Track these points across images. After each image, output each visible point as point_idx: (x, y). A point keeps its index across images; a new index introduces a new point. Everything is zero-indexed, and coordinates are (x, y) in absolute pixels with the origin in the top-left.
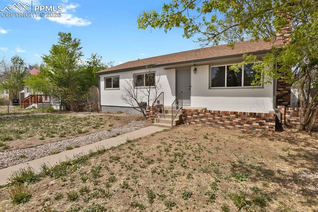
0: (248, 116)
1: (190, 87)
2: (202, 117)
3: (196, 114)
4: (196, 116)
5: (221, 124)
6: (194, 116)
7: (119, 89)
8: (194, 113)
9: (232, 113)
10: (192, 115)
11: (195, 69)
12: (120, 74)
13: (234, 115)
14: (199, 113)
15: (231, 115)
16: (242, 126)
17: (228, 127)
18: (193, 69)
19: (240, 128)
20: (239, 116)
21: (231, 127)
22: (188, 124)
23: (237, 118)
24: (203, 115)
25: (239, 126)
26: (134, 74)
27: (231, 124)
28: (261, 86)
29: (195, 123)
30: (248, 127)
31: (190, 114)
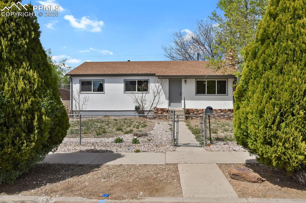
0: (227, 111)
1: (180, 93)
2: (201, 113)
3: (196, 112)
4: (196, 113)
5: (213, 117)
6: (195, 113)
7: (104, 93)
8: (195, 111)
9: (219, 110)
10: (193, 113)
11: (185, 81)
12: (106, 79)
13: (220, 111)
14: (199, 111)
15: (218, 111)
16: (224, 117)
17: (217, 118)
18: (183, 80)
19: (224, 118)
20: (223, 111)
21: (219, 118)
22: (190, 119)
23: (222, 112)
24: (201, 112)
25: (223, 117)
26: (124, 80)
27: (218, 116)
28: (227, 94)
29: (195, 118)
30: (228, 117)
31: (192, 112)
